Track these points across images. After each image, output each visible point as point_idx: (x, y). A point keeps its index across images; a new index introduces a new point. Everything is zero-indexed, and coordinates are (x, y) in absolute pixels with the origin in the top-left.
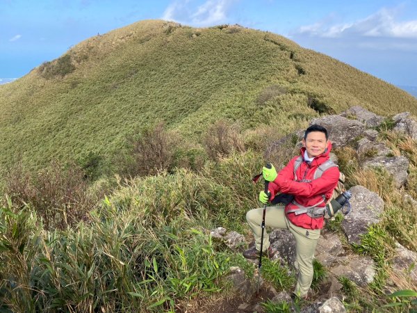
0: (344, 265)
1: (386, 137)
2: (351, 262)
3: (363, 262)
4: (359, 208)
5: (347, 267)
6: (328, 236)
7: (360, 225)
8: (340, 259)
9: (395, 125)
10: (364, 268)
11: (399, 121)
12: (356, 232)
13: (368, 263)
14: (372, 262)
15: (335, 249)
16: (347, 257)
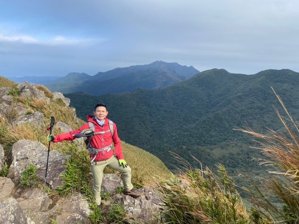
0: (60, 214)
1: (19, 101)
2: (63, 207)
3: (73, 200)
4: (38, 156)
5: (64, 214)
6: (26, 195)
7: (55, 167)
8: (53, 210)
9: (21, 91)
10: (78, 205)
11: (24, 88)
12: (55, 176)
13: (78, 198)
14: (80, 195)
15: (43, 204)
16: (57, 204)
